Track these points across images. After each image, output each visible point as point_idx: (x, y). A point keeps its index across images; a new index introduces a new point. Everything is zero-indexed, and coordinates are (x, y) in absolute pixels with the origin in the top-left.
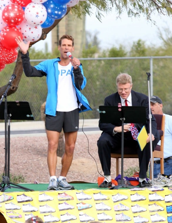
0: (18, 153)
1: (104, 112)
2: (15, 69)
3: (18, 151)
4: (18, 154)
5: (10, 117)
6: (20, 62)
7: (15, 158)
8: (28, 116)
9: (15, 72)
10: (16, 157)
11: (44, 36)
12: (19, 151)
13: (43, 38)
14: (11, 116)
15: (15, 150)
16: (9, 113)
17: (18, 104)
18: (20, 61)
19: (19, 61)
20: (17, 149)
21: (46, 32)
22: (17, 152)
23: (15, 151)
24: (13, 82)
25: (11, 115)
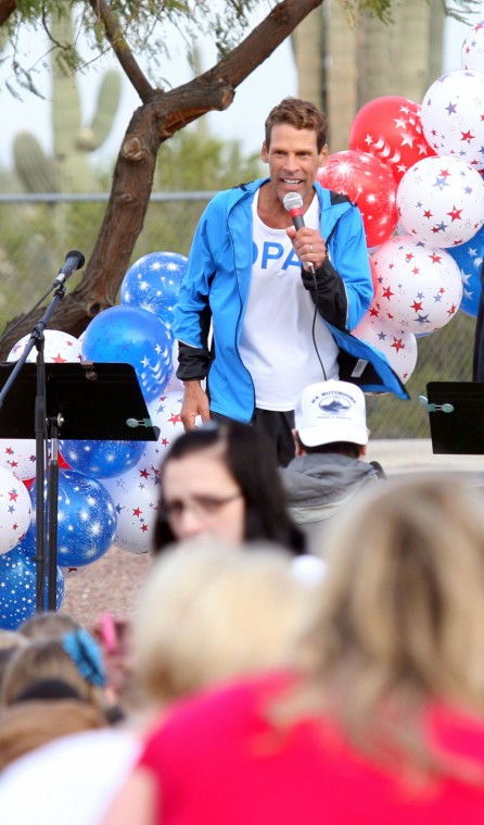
0: (125, 578)
1: (448, 408)
2: (103, 229)
3: (123, 572)
4: (124, 585)
5: (60, 429)
6: (122, 200)
7: (111, 599)
8: (133, 422)
9: (102, 241)
10: (117, 595)
11: (222, 94)
12: (128, 572)
13: (219, 102)
14: (63, 424)
15: (115, 565)
16: (52, 412)
17: (90, 375)
18: (124, 196)
19: (118, 199)
20: (120, 563)
21: (231, 79)
22: (120, 575)
23: (114, 572)
24: (95, 285)
25: (60, 419)
